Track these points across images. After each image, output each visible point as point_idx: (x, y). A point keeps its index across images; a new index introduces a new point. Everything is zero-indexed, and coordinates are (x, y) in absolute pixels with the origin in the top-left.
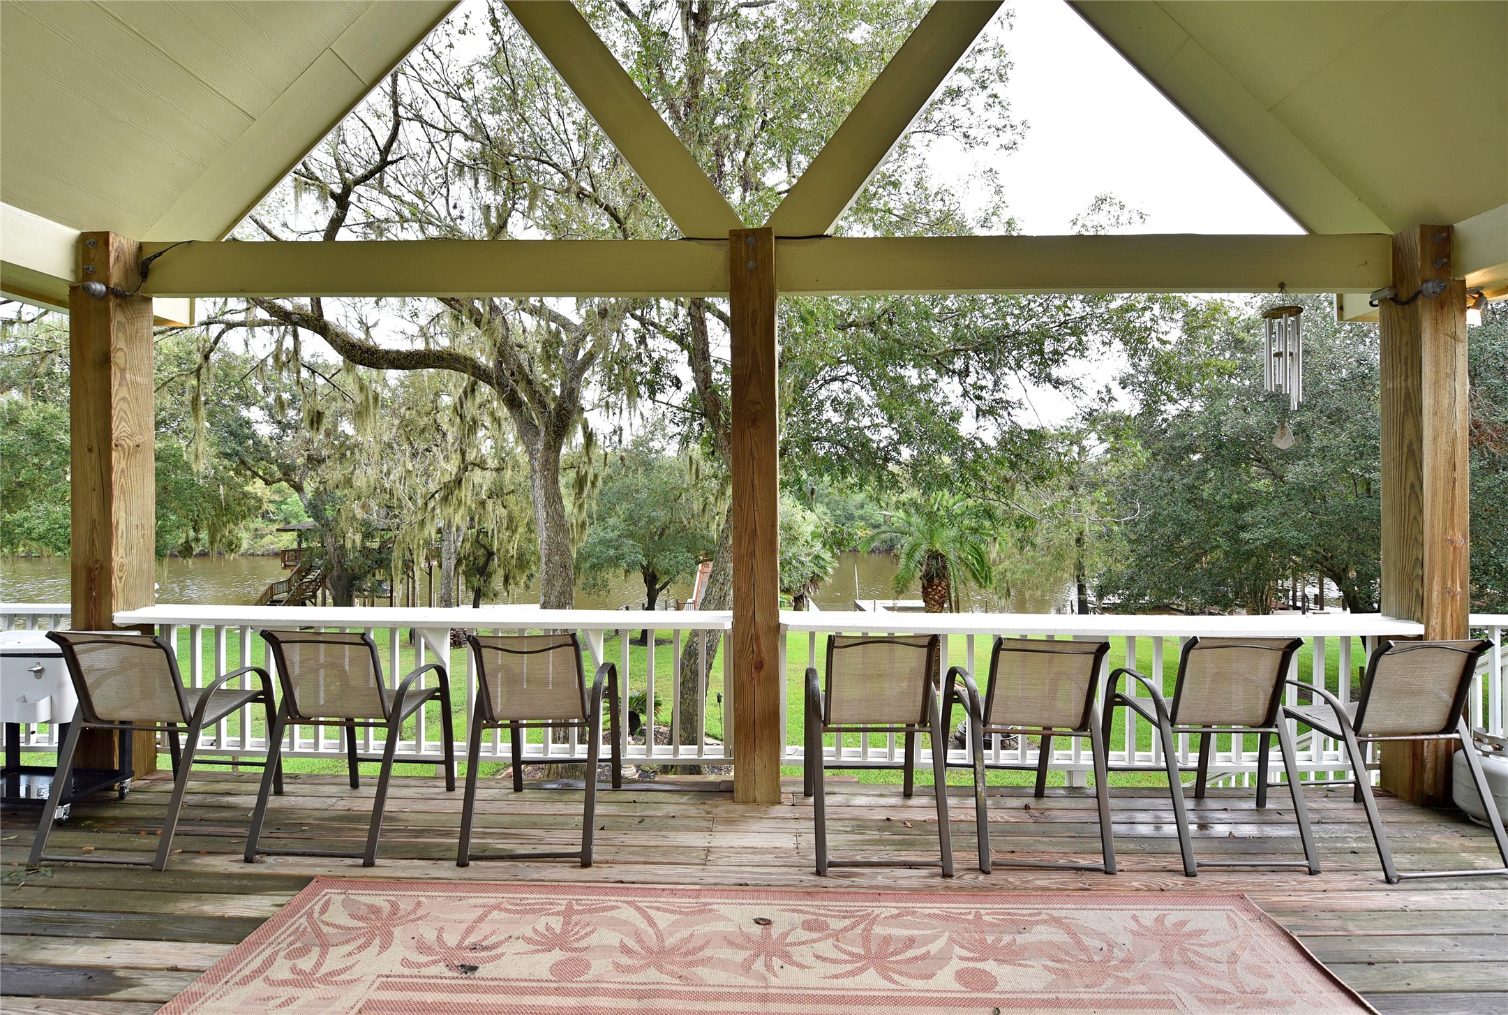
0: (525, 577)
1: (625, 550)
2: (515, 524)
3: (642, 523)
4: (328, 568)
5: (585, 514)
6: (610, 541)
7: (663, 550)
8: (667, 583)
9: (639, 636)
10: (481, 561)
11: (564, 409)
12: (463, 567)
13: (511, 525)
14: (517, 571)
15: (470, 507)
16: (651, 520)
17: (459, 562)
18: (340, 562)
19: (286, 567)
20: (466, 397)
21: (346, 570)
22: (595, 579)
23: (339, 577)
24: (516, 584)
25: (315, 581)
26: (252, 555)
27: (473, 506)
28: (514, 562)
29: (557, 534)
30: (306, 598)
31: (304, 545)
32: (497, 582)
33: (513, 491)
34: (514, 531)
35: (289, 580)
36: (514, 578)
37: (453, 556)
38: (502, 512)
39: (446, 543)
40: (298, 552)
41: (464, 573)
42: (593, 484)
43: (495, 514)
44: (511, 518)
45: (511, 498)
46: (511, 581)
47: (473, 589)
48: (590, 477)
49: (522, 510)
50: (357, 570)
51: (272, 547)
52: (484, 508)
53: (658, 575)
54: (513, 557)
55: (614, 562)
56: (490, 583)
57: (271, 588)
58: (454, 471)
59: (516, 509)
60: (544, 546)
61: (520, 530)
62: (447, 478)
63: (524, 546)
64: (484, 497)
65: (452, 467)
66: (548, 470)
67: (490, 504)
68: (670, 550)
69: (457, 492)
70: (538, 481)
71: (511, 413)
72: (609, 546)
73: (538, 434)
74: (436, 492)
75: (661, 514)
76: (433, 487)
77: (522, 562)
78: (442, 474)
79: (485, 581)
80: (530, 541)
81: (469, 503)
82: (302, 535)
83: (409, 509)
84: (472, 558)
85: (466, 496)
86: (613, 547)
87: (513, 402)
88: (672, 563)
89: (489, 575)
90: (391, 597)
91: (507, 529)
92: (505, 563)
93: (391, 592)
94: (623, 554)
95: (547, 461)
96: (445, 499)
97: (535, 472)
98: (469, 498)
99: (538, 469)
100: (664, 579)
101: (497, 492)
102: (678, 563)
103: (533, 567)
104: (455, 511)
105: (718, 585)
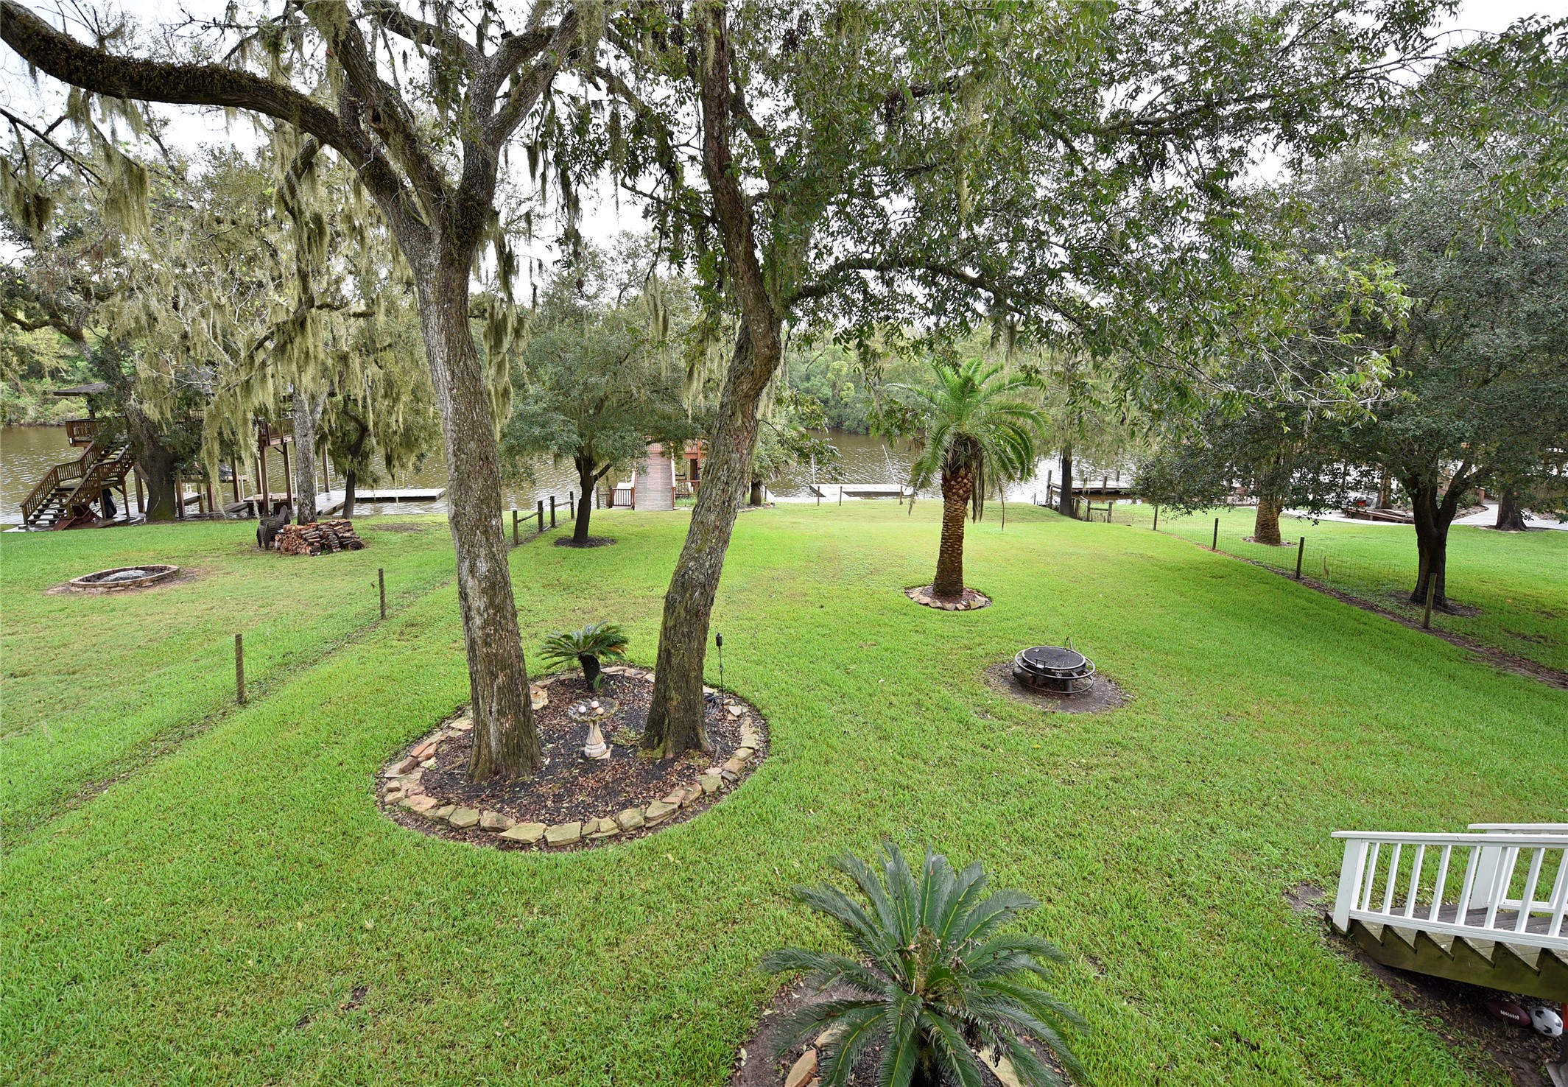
0: (413, 459)
1: (555, 428)
2: (395, 390)
3: (575, 393)
4: (136, 446)
5: (507, 378)
6: (533, 416)
7: (604, 428)
8: (607, 467)
9: (572, 534)
10: (353, 437)
11: (473, 198)
12: (328, 446)
13: (390, 388)
14: (403, 451)
15: (323, 364)
16: (587, 387)
17: (323, 438)
18: (151, 437)
19: (75, 443)
20: (299, 177)
21: (163, 448)
22: (514, 466)
23: (153, 458)
24: (403, 466)
25: (119, 462)
26: (44, 425)
27: (330, 362)
28: (397, 439)
29: (471, 408)
30: (110, 485)
31: (98, 415)
32: (377, 463)
33: (390, 345)
34: (396, 400)
35: (82, 461)
36: (399, 458)
37: (311, 432)
38: (373, 370)
39: (298, 414)
40: (91, 423)
41: (331, 453)
42: (517, 333)
43: (363, 376)
44: (389, 383)
45: (389, 356)
46: (396, 463)
47: (344, 473)
48: (511, 322)
49: (405, 372)
50: (179, 448)
51: (70, 415)
52: (347, 365)
53: (596, 459)
54: (395, 433)
55: (540, 444)
56: (367, 466)
57: (55, 471)
58: (293, 307)
59: (396, 370)
60: (450, 426)
61: (404, 398)
62: (282, 317)
63: (410, 419)
64: (346, 349)
65: (288, 299)
66: (450, 301)
67: (355, 361)
68: (613, 428)
69: (298, 340)
70: (433, 320)
71: (379, 200)
72: (532, 423)
73: (428, 239)
74: (266, 338)
75: (601, 381)
76: (261, 331)
77: (409, 440)
78: (274, 312)
79: (360, 463)
80: (417, 412)
81: (322, 356)
82: (92, 401)
83: (226, 364)
84: (339, 434)
85: (316, 347)
86: (537, 423)
87: (379, 179)
88: (618, 445)
89: (366, 456)
90: (234, 481)
91: (386, 396)
92: (385, 439)
93: (234, 474)
94: (552, 434)
95: (447, 285)
96: (281, 350)
97: (427, 303)
98: (320, 349)
99: (432, 298)
100: (602, 465)
101: (368, 347)
102: (625, 445)
103: (424, 446)
104: (301, 369)
105: (720, 486)
